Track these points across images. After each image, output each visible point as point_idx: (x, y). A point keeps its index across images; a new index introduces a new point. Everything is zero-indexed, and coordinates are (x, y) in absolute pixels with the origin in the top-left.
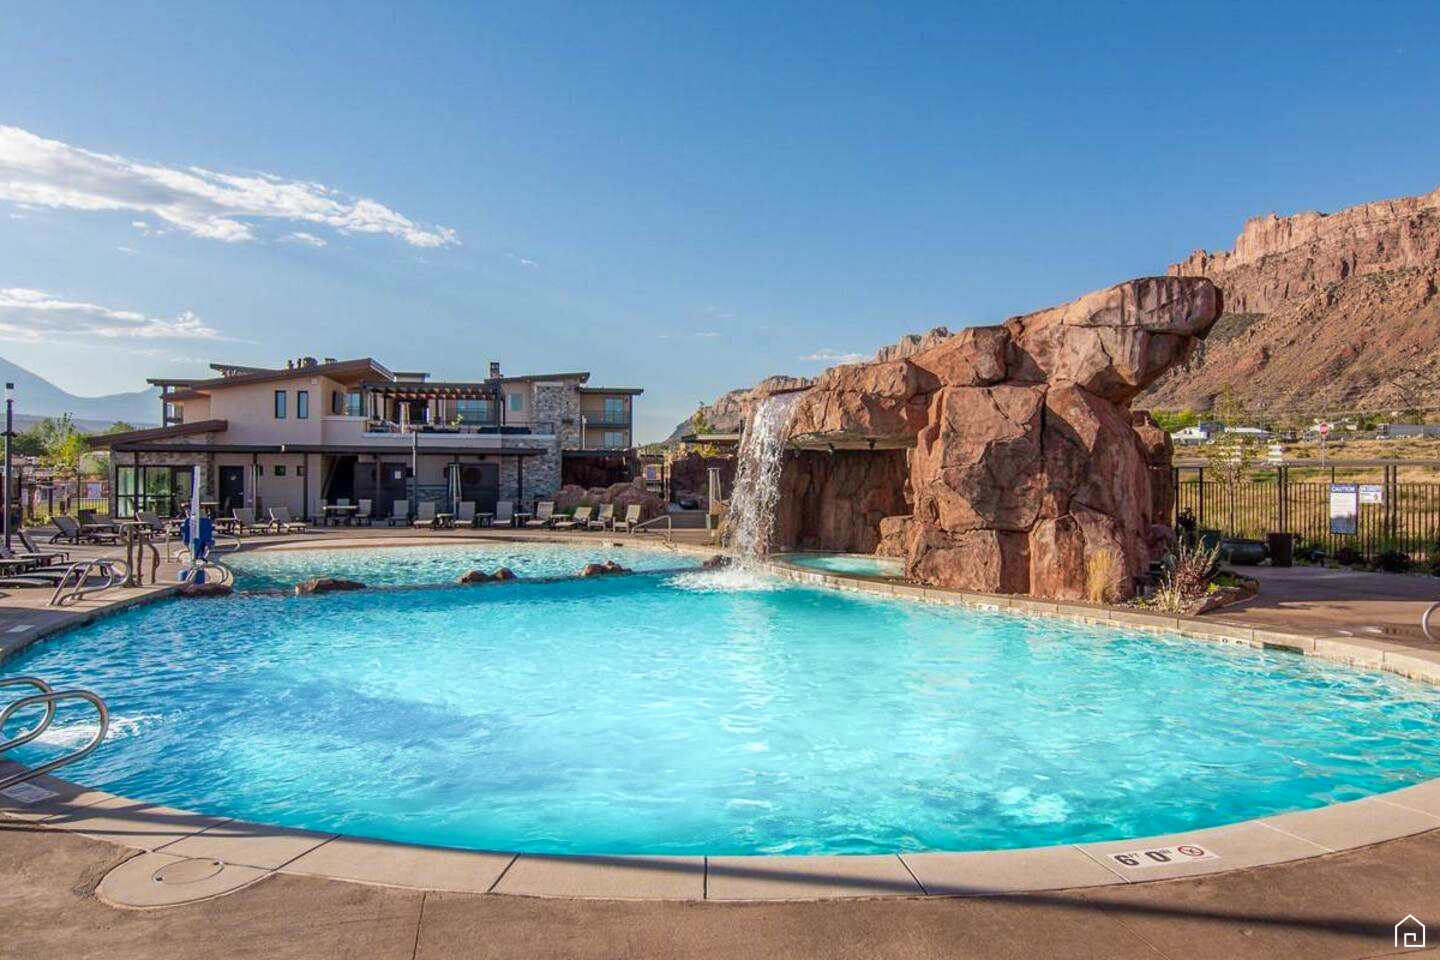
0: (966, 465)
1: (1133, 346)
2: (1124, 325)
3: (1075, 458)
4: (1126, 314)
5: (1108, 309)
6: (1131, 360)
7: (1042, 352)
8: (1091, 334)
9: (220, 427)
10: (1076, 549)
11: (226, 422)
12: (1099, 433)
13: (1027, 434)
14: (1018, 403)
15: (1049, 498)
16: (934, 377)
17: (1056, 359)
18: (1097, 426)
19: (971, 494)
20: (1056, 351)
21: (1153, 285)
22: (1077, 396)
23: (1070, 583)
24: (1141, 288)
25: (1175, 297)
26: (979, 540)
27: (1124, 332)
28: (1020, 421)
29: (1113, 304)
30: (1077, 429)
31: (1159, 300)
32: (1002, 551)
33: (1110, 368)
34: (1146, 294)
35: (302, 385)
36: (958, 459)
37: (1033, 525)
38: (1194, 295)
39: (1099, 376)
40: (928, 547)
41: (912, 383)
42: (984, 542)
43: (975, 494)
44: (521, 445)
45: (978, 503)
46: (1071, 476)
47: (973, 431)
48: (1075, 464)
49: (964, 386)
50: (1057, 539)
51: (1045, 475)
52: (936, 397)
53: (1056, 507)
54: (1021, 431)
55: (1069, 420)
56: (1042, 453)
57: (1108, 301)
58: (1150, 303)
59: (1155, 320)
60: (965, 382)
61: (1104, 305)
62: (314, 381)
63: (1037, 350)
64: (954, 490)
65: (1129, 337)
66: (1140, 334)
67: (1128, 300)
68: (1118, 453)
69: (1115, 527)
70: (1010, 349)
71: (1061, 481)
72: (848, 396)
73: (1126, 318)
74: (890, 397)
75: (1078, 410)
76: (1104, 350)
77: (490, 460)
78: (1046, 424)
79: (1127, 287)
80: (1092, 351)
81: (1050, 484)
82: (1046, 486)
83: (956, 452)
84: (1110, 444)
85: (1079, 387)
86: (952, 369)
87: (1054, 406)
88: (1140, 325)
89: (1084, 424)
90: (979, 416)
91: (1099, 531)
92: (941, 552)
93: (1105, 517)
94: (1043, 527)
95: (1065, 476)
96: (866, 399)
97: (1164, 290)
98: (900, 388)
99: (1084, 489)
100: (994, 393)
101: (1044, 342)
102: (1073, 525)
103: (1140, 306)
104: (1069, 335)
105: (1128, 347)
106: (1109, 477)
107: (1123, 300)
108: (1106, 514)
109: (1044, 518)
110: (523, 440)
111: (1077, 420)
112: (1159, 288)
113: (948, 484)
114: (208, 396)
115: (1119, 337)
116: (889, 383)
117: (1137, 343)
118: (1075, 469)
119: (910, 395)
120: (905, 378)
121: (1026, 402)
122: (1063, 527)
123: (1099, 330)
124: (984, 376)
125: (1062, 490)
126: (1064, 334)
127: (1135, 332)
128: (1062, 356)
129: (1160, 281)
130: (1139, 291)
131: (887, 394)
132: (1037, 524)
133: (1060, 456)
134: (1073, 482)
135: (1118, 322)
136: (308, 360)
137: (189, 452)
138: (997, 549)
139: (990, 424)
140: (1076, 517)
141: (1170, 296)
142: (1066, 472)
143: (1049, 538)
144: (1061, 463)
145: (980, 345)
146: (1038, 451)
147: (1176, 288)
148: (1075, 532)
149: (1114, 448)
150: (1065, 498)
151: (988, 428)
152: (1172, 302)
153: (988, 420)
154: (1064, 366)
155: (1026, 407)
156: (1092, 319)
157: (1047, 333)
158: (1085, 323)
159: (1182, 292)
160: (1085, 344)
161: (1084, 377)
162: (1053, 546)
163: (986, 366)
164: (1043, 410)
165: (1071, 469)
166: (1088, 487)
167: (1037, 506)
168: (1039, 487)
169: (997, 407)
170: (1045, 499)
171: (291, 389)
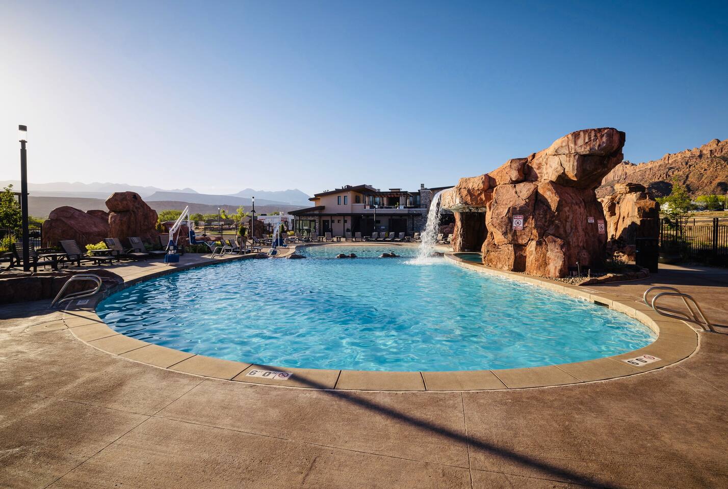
0: (500, 217)
1: (573, 162)
2: (570, 153)
3: (548, 213)
4: (570, 148)
5: (562, 147)
6: (573, 169)
7: (539, 168)
8: (556, 158)
9: (322, 208)
10: (543, 253)
11: (324, 207)
12: (559, 202)
13: (527, 204)
14: (525, 190)
15: (535, 232)
16: (494, 180)
17: (544, 171)
18: (558, 199)
19: (502, 229)
20: (544, 167)
21: (582, 134)
22: (550, 187)
23: (539, 268)
24: (576, 135)
25: (592, 139)
26: (506, 248)
27: (570, 156)
28: (524, 198)
29: (564, 144)
30: (549, 201)
31: (584, 140)
32: (515, 253)
33: (564, 173)
34: (578, 138)
35: (345, 194)
36: (497, 215)
37: (528, 243)
38: (602, 136)
39: (560, 177)
40: (488, 251)
41: (487, 184)
42: (508, 249)
43: (503, 229)
44: (415, 212)
45: (505, 233)
46: (546, 222)
47: (504, 203)
48: (548, 216)
49: (506, 184)
50: (536, 249)
51: (533, 221)
52: (495, 189)
53: (537, 235)
54: (524, 202)
55: (546, 197)
56: (534, 212)
57: (562, 143)
58: (580, 142)
59: (583, 150)
60: (506, 182)
61: (560, 145)
62: (349, 193)
63: (537, 167)
64: (495, 227)
65: (572, 159)
66: (577, 157)
67: (570, 142)
68: (569, 211)
69: (564, 244)
70: (526, 168)
71: (541, 224)
72: (462, 190)
73: (570, 150)
74: (478, 190)
75: (550, 192)
76: (561, 165)
77: (403, 218)
78: (537, 199)
79: (570, 136)
80: (557, 166)
81: (535, 225)
82: (533, 226)
83: (497, 212)
84: (565, 207)
85: (551, 182)
86: (502, 177)
87: (541, 191)
88: (577, 153)
89: (552, 199)
90: (508, 196)
91: (555, 246)
92: (493, 253)
93: (560, 240)
94: (531, 243)
95: (543, 221)
96: (469, 191)
97: (587, 135)
98: (481, 186)
99: (552, 227)
100: (517, 186)
101: (540, 164)
102: (544, 243)
103: (575, 144)
104: (549, 159)
105: (571, 163)
106: (564, 222)
107: (568, 142)
108: (560, 238)
109: (532, 240)
110: (415, 211)
111: (550, 197)
112: (585, 135)
113: (493, 225)
114: (320, 199)
115: (568, 159)
116: (477, 184)
117: (576, 161)
118: (548, 219)
119: (486, 188)
120: (483, 182)
121: (529, 190)
122: (539, 243)
123: (560, 156)
124: (514, 179)
125: (541, 228)
126: (547, 159)
127: (574, 156)
128: (546, 169)
129: (585, 132)
130: (575, 138)
131: (477, 189)
132: (529, 242)
133: (541, 213)
134: (546, 224)
135: (567, 152)
136: (347, 186)
137: (314, 216)
138: (513, 253)
139: (511, 199)
140: (546, 240)
141: (590, 138)
142: (543, 220)
143: (533, 249)
144: (541, 216)
145: (512, 166)
146: (532, 211)
147: (593, 134)
148: (544, 247)
149: (567, 209)
150: (543, 231)
151: (510, 201)
152: (590, 141)
153: (511, 198)
154: (547, 173)
155: (528, 192)
156: (556, 152)
157: (541, 159)
158: (553, 154)
159: (596, 136)
160: (554, 162)
161: (554, 178)
162: (534, 252)
163: (514, 175)
164: (536, 193)
165: (546, 218)
166: (554, 226)
167: (530, 235)
168: (530, 226)
169: (516, 192)
170: (533, 231)
171: (342, 195)
